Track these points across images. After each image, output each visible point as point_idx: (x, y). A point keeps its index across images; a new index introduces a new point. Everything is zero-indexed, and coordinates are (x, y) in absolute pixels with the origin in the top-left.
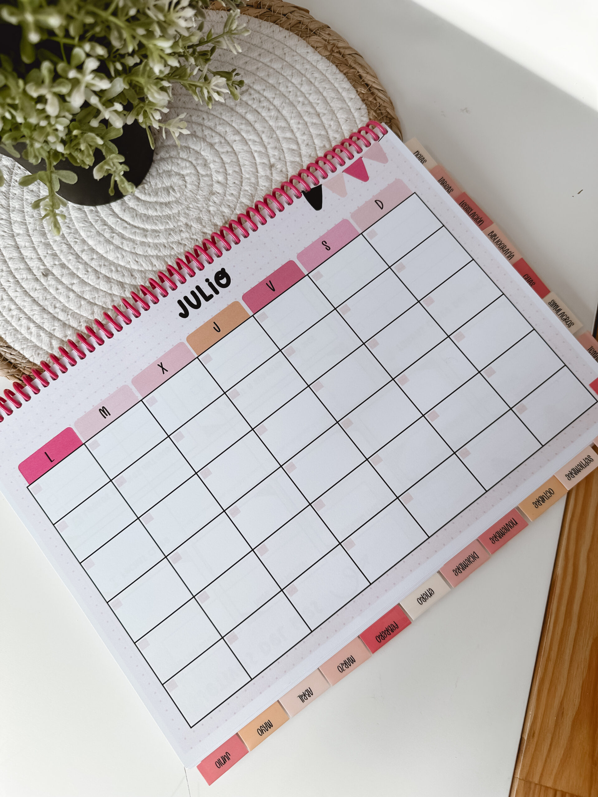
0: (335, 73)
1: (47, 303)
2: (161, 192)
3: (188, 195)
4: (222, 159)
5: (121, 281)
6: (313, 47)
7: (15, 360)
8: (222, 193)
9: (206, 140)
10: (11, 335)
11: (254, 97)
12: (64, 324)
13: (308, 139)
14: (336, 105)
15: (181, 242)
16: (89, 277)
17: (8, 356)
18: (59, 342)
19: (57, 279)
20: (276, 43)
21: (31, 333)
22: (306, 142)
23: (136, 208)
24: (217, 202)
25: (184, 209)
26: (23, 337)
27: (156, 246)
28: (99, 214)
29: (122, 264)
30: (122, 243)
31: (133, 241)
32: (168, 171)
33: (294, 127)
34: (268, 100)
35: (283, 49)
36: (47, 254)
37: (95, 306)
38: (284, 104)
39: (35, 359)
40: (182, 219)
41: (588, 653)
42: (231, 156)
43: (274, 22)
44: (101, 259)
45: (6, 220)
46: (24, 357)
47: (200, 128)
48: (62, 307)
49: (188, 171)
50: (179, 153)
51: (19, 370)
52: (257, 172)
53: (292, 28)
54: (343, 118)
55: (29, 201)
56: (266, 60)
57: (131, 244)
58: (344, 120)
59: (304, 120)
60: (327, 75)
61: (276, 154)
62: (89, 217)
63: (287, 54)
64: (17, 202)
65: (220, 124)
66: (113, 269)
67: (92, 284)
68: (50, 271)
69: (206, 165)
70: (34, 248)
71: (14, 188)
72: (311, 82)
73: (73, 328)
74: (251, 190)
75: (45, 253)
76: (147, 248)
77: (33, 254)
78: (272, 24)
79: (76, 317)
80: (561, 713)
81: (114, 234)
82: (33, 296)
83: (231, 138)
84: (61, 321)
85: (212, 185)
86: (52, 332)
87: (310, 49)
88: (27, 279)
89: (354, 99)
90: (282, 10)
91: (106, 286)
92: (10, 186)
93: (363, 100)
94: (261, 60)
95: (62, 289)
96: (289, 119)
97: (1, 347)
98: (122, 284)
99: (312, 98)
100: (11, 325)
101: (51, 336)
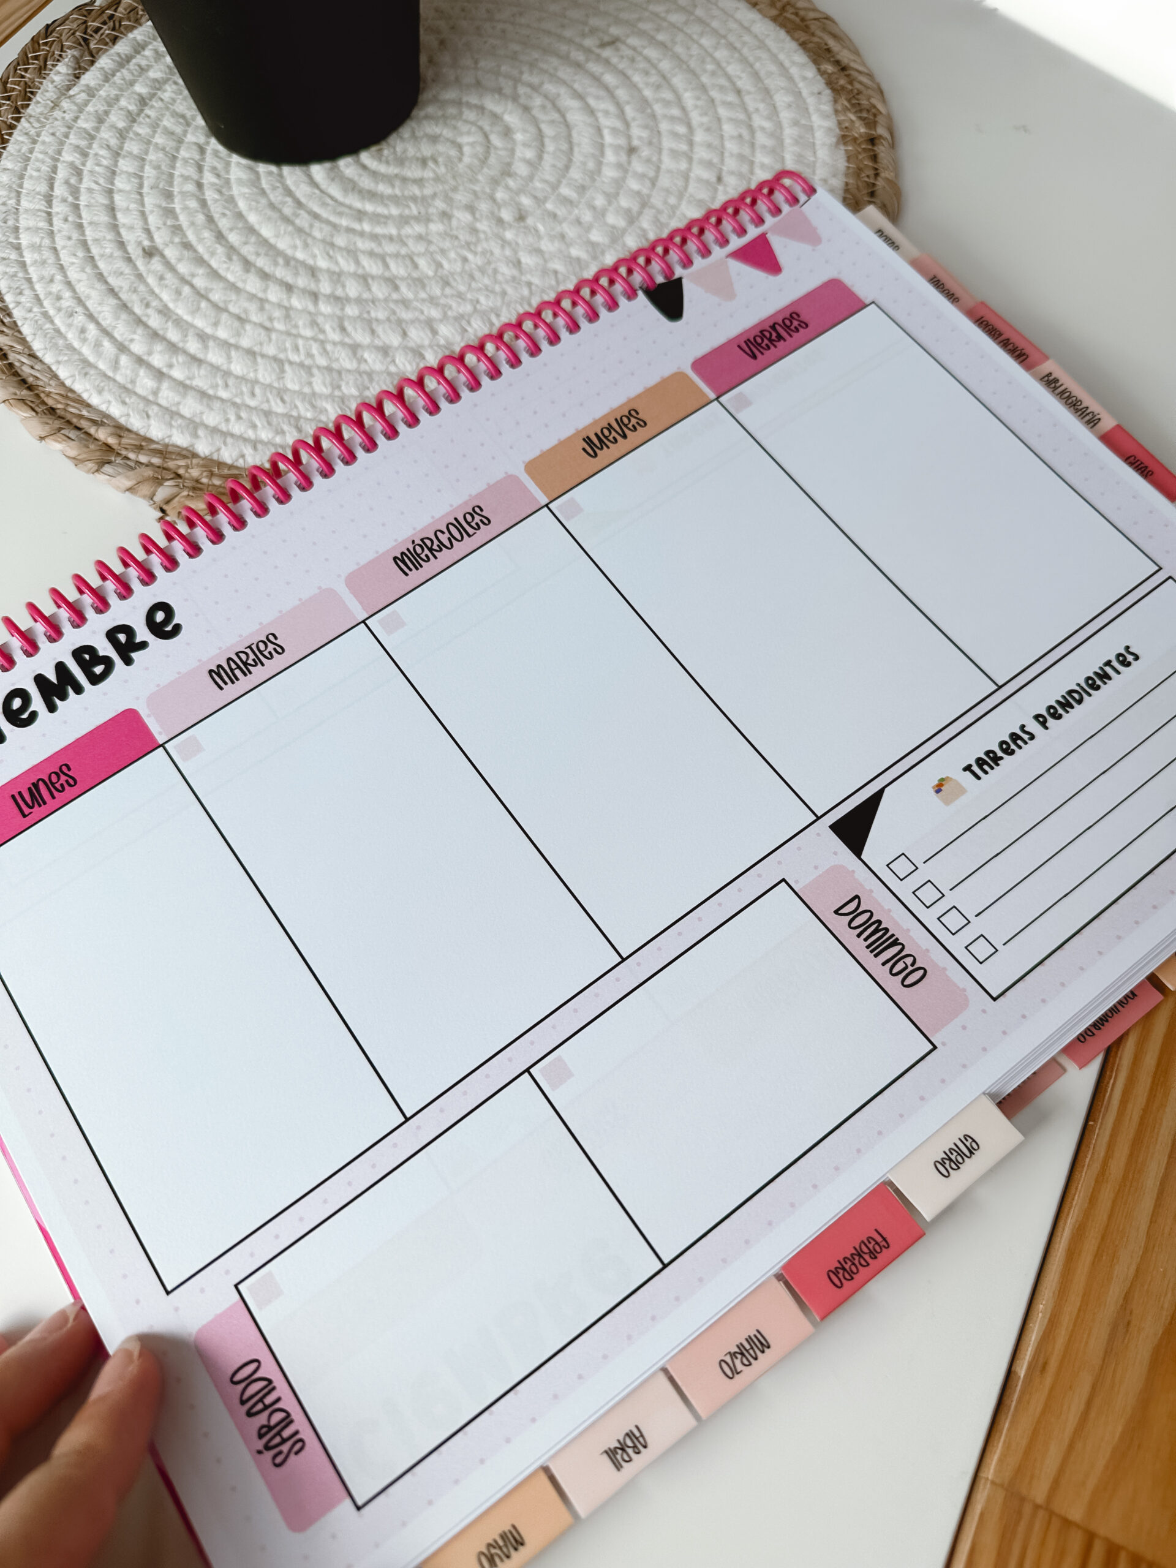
1: (134, 297)
2: (411, 162)
3: (461, 171)
4: (540, 130)
5: (290, 281)
7: (37, 378)
8: (527, 177)
9: (517, 100)
10: (45, 338)
11: (625, 54)
12: (155, 334)
13: (711, 122)
14: (775, 83)
16: (230, 269)
17: (26, 370)
18: (134, 360)
19: (167, 264)
21: (85, 339)
22: (705, 126)
23: (356, 178)
24: (513, 187)
25: (446, 190)
26: (66, 344)
27: (374, 237)
28: (282, 179)
29: (300, 255)
30: (311, 226)
31: (335, 226)
32: (434, 135)
33: (689, 103)
34: (649, 61)
36: (164, 224)
37: (226, 313)
38: (676, 70)
39: (77, 380)
40: (437, 203)
42: (559, 128)
44: (264, 245)
45: (107, 167)
46: (55, 376)
47: (510, 83)
49: (471, 139)
50: (461, 113)
51: (38, 396)
52: (602, 154)
54: (784, 101)
55: (160, 146)
56: (659, 9)
57: (329, 228)
58: (787, 105)
59: (709, 96)
60: (767, 42)
61: (645, 134)
62: (263, 182)
65: (550, 83)
67: (231, 279)
68: (159, 250)
69: (507, 132)
70: (143, 214)
71: (142, 126)
72: (735, 48)
73: (170, 341)
74: (584, 179)
75: (161, 222)
76: (357, 239)
77: (136, 222)
79: (181, 327)
81: (301, 211)
82: (111, 284)
83: (566, 103)
84: (151, 329)
85: (509, 164)
86: (126, 343)
88: (111, 256)
89: (812, 79)
91: (258, 285)
92: (134, 121)
93: (828, 83)
95: (171, 280)
96: (681, 90)
97: (19, 353)
98: (289, 288)
99: (733, 69)
100: (52, 322)
101: (122, 348)
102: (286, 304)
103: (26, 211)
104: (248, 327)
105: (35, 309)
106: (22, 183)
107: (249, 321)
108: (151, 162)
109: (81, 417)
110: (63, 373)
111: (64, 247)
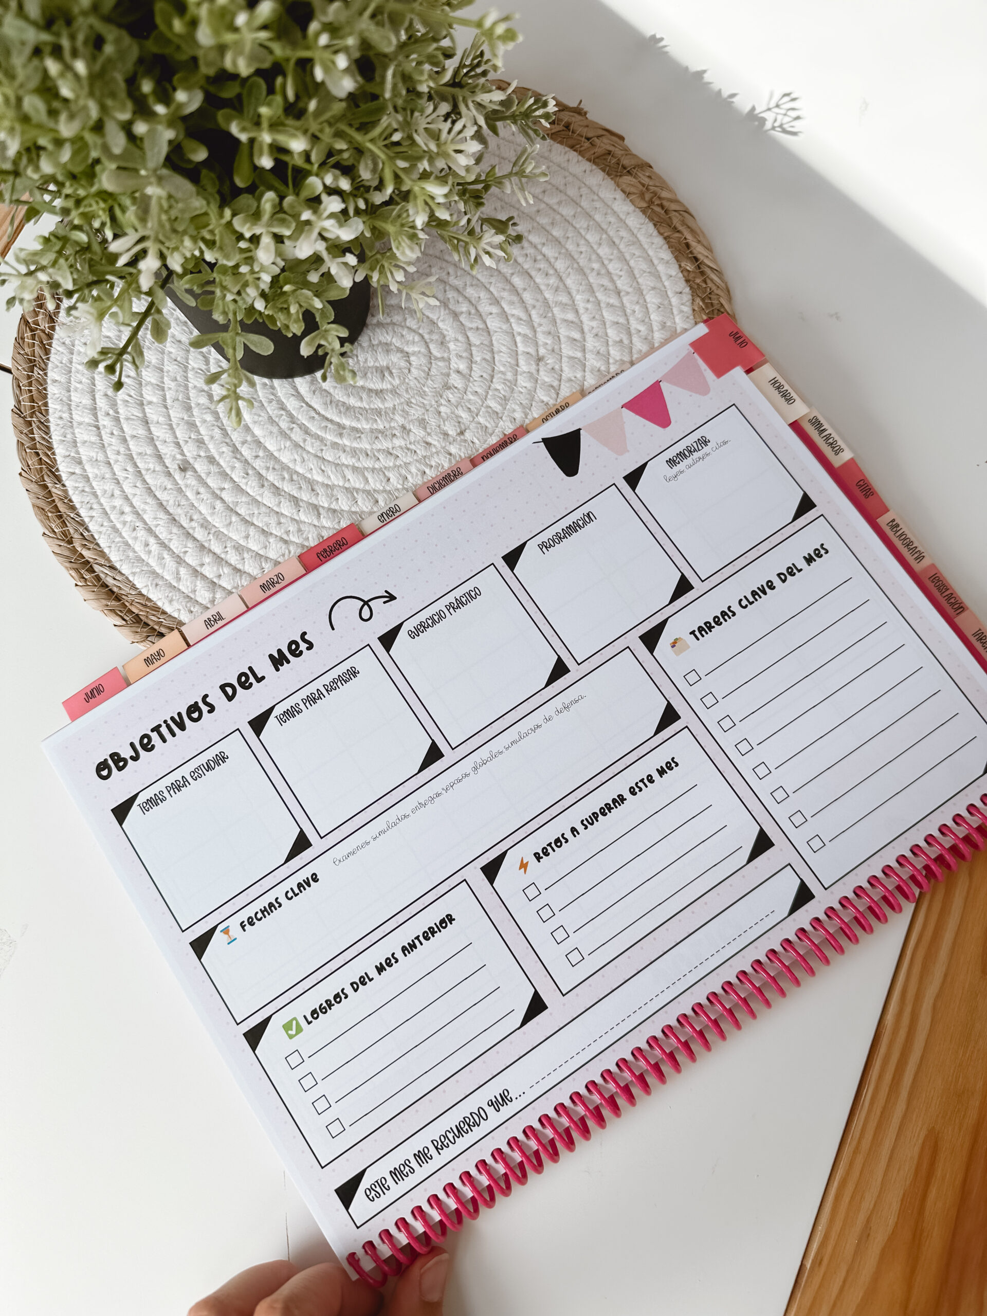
0: (651, 235)
1: (179, 511)
2: (372, 373)
3: (411, 383)
4: (468, 338)
5: (296, 495)
6: (623, 191)
7: (120, 588)
8: (462, 389)
9: (448, 306)
10: (119, 550)
11: (528, 252)
12: (202, 547)
13: (598, 327)
14: (646, 282)
15: (391, 451)
16: (249, 483)
17: (110, 581)
18: (191, 572)
19: (200, 479)
20: (570, 179)
21: (150, 552)
22: (594, 331)
23: (331, 391)
24: (453, 400)
25: (402, 403)
26: (136, 556)
27: (354, 452)
28: (275, 392)
29: (301, 470)
30: (305, 441)
31: (322, 440)
32: (386, 344)
33: (581, 306)
34: (547, 260)
35: (579, 188)
36: (190, 438)
37: (252, 527)
38: (570, 270)
39: (151, 591)
40: (397, 417)
41: (917, 1149)
42: (483, 335)
43: (572, 147)
44: (270, 459)
46: (134, 587)
47: (441, 287)
48: (202, 521)
49: (416, 349)
50: (405, 320)
51: (124, 605)
52: (517, 365)
53: (597, 160)
54: (654, 303)
55: (173, 356)
56: (553, 201)
57: (318, 443)
58: (656, 307)
59: (596, 297)
60: (639, 236)
61: (549, 342)
62: (260, 394)
63: (584, 197)
64: (155, 354)
65: (472, 285)
66: (286, 476)
67: (251, 494)
68: (190, 464)
69: (443, 343)
70: (171, 428)
72: (614, 243)
73: (215, 554)
74: (505, 391)
75: (187, 437)
76: (341, 453)
77: (167, 435)
78: (567, 149)
79: (221, 539)
80: (866, 1234)
81: (294, 425)
82: (160, 498)
83: (486, 308)
84: (198, 541)
85: (448, 375)
86: (181, 555)
87: (619, 195)
88: (154, 471)
89: (675, 277)
90: (585, 132)
91: (272, 499)
93: (687, 281)
94: (546, 199)
95: (205, 495)
96: (574, 293)
97: (101, 565)
98: (295, 501)
99: (613, 267)
100: (121, 536)
101: (179, 560)
102: (298, 518)
103: (80, 424)
104: (272, 540)
105: (105, 524)
106: (70, 396)
107: (271, 534)
108: (168, 371)
109: (160, 624)
110: (140, 583)
111: (117, 461)
